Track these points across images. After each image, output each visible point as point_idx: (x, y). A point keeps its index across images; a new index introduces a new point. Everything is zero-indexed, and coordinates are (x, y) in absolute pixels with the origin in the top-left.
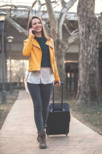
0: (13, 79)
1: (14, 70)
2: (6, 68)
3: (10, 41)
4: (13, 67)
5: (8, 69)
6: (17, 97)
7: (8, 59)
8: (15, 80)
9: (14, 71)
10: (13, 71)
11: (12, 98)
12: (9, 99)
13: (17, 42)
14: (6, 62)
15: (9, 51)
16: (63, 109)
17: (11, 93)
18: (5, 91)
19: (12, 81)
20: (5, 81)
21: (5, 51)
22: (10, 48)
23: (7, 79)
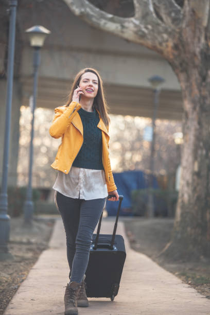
0: (38, 176)
1: (42, 145)
2: (17, 136)
3: (37, 42)
4: (39, 135)
5: (24, 140)
6: (48, 239)
7: (27, 105)
8: (44, 180)
9: (43, 150)
10: (39, 147)
11: (29, 243)
12: (21, 243)
13: (61, 49)
14: (19, 115)
15: (33, 76)
16: (114, 246)
17: (28, 223)
18: (8, 216)
19: (34, 184)
20: (9, 181)
21: (17, 78)
22: (36, 66)
23: (15, 175)
